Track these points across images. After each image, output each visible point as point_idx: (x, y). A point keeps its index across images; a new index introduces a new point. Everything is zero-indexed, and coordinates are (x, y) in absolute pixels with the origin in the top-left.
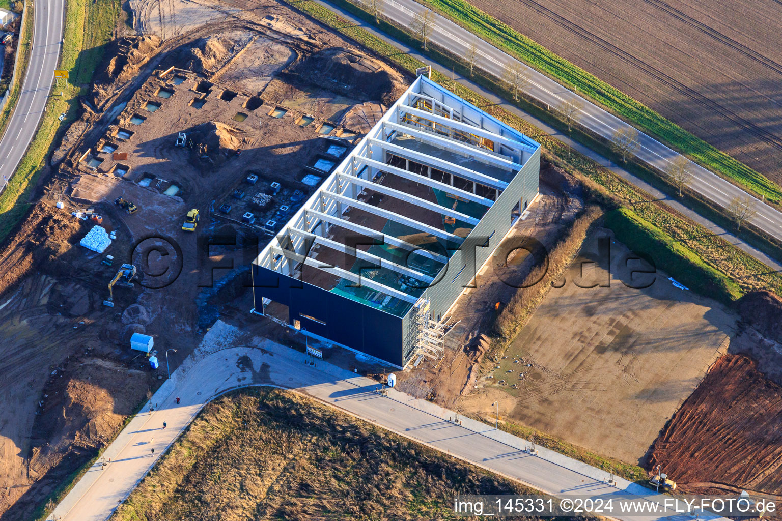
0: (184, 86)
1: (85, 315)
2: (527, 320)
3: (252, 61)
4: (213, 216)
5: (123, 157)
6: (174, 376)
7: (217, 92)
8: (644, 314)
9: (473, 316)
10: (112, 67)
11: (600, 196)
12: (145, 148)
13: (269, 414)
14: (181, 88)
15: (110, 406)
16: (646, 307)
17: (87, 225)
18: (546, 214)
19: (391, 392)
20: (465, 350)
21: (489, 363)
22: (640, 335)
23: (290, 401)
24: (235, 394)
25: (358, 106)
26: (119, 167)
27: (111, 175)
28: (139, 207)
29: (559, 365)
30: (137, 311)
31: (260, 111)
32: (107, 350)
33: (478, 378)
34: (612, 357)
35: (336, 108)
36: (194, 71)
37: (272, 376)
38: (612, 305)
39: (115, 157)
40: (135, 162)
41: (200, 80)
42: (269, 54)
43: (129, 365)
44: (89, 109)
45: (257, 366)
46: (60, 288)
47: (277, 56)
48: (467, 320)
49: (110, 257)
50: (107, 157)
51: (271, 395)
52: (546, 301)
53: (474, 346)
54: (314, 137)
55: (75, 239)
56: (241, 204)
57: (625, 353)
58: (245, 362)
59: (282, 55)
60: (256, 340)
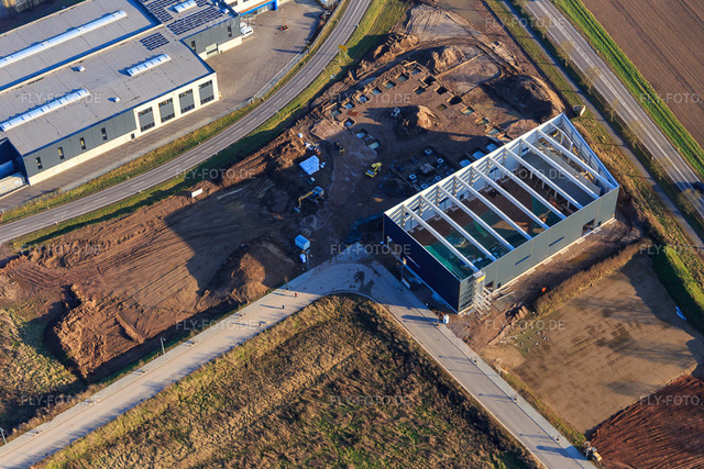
0: (416, 77)
1: (280, 214)
2: (561, 306)
3: (470, 71)
4: (390, 170)
5: (355, 114)
6: (312, 271)
7: (436, 86)
8: (644, 327)
9: (525, 291)
10: (378, 52)
11: (656, 232)
12: (372, 112)
13: (358, 315)
14: (413, 77)
15: (261, 279)
16: (649, 323)
17: (310, 153)
18: (611, 234)
19: (442, 327)
20: (507, 314)
21: (519, 328)
22: (634, 341)
23: (375, 311)
24: (343, 295)
25: (523, 121)
26: (349, 120)
27: (342, 124)
28: (347, 151)
29: (567, 345)
30: (311, 220)
31: (456, 107)
32: (282, 240)
33: (506, 336)
34: (606, 350)
35: (509, 118)
36: (428, 67)
37: (373, 290)
38: (625, 314)
39: (350, 113)
40: (360, 119)
41: (429, 74)
42: (484, 69)
43: (289, 254)
44: (351, 76)
45: (366, 281)
46: (274, 190)
47: (488, 71)
48: (518, 293)
49: (313, 179)
50: (344, 111)
51: (365, 304)
52: (580, 297)
53: (514, 313)
54: (482, 135)
55: (298, 160)
56: (413, 167)
57: (617, 351)
58: (360, 276)
59: (492, 71)
60: (375, 263)
